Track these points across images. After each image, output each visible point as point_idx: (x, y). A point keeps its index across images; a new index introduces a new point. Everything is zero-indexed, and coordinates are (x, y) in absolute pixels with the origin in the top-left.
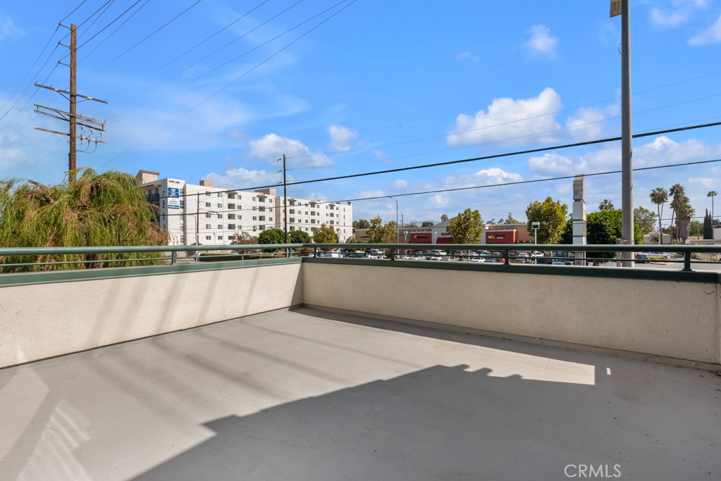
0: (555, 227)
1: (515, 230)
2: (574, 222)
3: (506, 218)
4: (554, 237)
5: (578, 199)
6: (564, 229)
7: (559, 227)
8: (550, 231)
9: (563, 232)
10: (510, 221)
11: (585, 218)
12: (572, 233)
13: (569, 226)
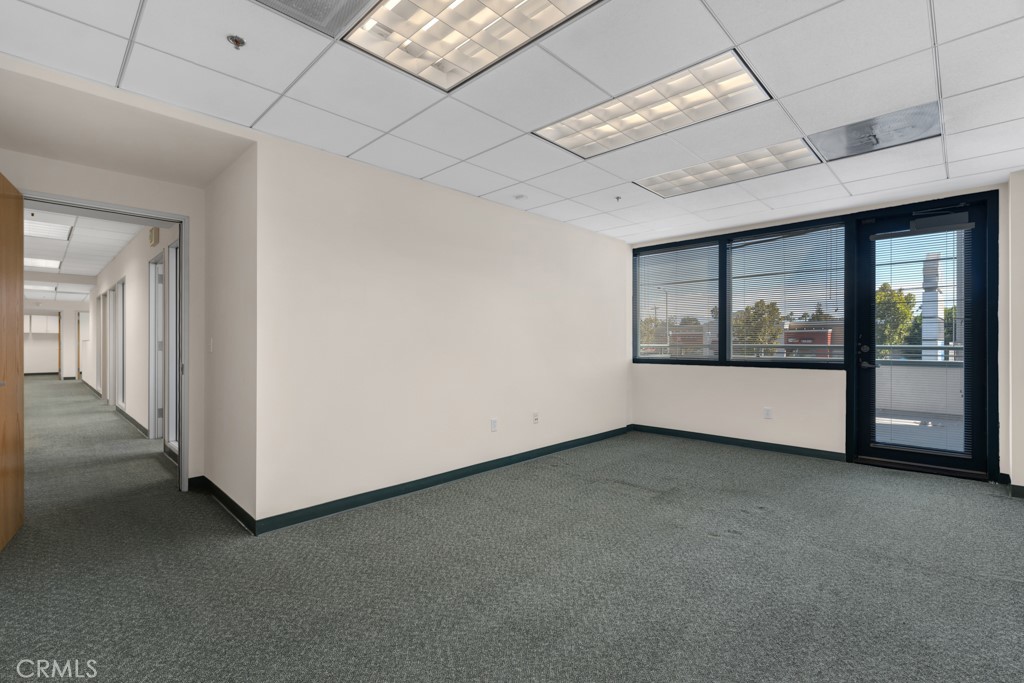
0: (895, 327)
1: (830, 330)
2: (924, 320)
3: (811, 311)
4: (893, 340)
5: (930, 287)
6: (909, 329)
7: (901, 326)
8: (887, 332)
9: (907, 334)
10: (819, 316)
11: (941, 314)
12: (920, 334)
13: (917, 325)
